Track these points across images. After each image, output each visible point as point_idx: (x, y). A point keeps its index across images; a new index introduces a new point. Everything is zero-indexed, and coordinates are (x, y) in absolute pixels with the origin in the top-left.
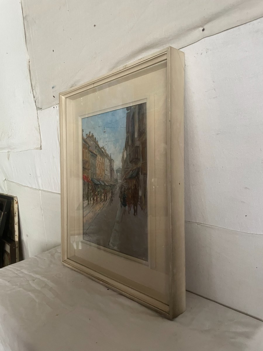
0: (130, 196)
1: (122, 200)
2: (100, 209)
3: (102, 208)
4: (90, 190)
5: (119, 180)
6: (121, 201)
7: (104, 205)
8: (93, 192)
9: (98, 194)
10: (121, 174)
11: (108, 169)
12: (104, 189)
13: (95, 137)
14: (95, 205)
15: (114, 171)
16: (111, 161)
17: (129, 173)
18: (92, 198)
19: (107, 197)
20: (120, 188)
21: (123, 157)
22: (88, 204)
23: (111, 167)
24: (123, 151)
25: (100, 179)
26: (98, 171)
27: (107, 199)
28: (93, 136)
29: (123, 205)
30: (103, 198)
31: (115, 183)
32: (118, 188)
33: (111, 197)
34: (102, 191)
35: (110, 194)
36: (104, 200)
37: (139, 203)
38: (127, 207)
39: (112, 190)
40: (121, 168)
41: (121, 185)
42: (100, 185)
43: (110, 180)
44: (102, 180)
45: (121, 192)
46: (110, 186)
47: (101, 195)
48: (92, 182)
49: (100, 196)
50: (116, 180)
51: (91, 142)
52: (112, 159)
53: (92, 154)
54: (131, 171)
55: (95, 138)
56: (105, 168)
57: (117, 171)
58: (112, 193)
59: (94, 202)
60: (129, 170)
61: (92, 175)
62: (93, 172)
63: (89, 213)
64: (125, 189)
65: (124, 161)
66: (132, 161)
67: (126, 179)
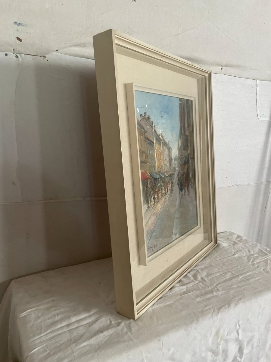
0: (185, 180)
1: (180, 186)
2: (162, 206)
3: (164, 203)
4: (150, 189)
5: (177, 168)
6: (179, 188)
7: (165, 199)
8: (153, 189)
9: (159, 189)
10: (178, 161)
11: (167, 159)
12: (164, 182)
13: (151, 120)
14: (156, 204)
15: (172, 159)
16: (169, 149)
17: (183, 159)
18: (152, 198)
19: (167, 189)
20: (177, 175)
21: (178, 145)
22: (148, 207)
23: (170, 155)
24: (178, 139)
25: (160, 171)
26: (157, 163)
27: (168, 192)
28: (149, 118)
29: (180, 191)
30: (164, 192)
31: (173, 171)
32: (176, 176)
33: (172, 187)
34: (163, 185)
35: (171, 185)
36: (166, 194)
37: (190, 183)
38: (183, 191)
39: (172, 180)
40: (178, 155)
41: (178, 172)
42: (160, 178)
43: (169, 170)
44: (162, 172)
45: (179, 179)
46: (170, 176)
47: (162, 189)
48: (151, 177)
49: (161, 191)
50: (175, 168)
51: (148, 126)
52: (170, 148)
53: (150, 142)
54: (184, 157)
55: (152, 122)
56: (164, 158)
57: (175, 159)
58: (172, 183)
59: (155, 202)
60: (183, 156)
61: (151, 168)
62: (151, 165)
63: (150, 219)
64: (181, 175)
65: (180, 150)
66: (185, 148)
67: (181, 166)
